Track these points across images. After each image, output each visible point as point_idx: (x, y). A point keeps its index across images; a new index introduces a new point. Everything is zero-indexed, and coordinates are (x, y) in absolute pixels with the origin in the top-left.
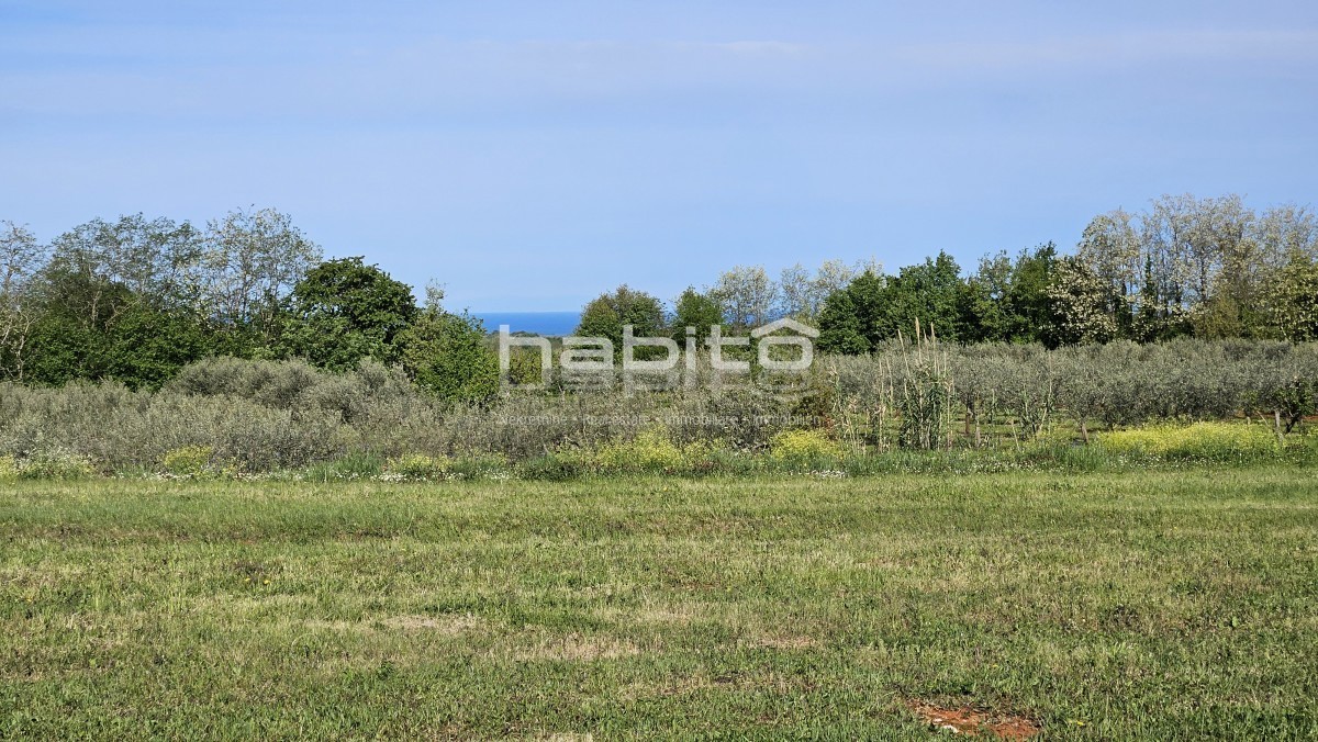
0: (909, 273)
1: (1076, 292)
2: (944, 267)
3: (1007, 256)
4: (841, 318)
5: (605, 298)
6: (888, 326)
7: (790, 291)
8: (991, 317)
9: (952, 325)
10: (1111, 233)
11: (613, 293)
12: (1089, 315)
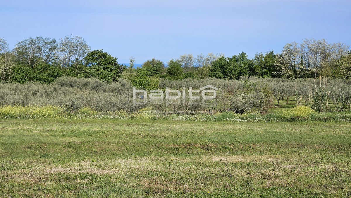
0: (234, 57)
1: (282, 63)
2: (243, 56)
3: (262, 54)
4: (216, 69)
5: (148, 61)
6: (229, 71)
7: (199, 61)
8: (258, 70)
9: (247, 72)
10: (291, 48)
11: (151, 60)
12: (286, 70)
